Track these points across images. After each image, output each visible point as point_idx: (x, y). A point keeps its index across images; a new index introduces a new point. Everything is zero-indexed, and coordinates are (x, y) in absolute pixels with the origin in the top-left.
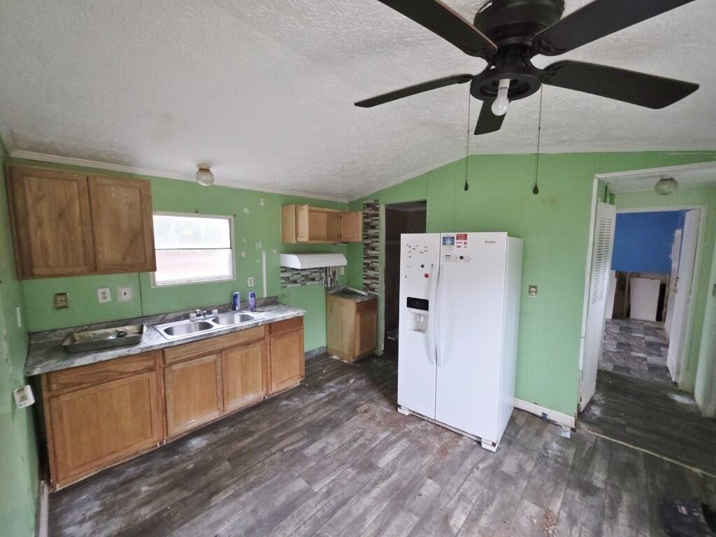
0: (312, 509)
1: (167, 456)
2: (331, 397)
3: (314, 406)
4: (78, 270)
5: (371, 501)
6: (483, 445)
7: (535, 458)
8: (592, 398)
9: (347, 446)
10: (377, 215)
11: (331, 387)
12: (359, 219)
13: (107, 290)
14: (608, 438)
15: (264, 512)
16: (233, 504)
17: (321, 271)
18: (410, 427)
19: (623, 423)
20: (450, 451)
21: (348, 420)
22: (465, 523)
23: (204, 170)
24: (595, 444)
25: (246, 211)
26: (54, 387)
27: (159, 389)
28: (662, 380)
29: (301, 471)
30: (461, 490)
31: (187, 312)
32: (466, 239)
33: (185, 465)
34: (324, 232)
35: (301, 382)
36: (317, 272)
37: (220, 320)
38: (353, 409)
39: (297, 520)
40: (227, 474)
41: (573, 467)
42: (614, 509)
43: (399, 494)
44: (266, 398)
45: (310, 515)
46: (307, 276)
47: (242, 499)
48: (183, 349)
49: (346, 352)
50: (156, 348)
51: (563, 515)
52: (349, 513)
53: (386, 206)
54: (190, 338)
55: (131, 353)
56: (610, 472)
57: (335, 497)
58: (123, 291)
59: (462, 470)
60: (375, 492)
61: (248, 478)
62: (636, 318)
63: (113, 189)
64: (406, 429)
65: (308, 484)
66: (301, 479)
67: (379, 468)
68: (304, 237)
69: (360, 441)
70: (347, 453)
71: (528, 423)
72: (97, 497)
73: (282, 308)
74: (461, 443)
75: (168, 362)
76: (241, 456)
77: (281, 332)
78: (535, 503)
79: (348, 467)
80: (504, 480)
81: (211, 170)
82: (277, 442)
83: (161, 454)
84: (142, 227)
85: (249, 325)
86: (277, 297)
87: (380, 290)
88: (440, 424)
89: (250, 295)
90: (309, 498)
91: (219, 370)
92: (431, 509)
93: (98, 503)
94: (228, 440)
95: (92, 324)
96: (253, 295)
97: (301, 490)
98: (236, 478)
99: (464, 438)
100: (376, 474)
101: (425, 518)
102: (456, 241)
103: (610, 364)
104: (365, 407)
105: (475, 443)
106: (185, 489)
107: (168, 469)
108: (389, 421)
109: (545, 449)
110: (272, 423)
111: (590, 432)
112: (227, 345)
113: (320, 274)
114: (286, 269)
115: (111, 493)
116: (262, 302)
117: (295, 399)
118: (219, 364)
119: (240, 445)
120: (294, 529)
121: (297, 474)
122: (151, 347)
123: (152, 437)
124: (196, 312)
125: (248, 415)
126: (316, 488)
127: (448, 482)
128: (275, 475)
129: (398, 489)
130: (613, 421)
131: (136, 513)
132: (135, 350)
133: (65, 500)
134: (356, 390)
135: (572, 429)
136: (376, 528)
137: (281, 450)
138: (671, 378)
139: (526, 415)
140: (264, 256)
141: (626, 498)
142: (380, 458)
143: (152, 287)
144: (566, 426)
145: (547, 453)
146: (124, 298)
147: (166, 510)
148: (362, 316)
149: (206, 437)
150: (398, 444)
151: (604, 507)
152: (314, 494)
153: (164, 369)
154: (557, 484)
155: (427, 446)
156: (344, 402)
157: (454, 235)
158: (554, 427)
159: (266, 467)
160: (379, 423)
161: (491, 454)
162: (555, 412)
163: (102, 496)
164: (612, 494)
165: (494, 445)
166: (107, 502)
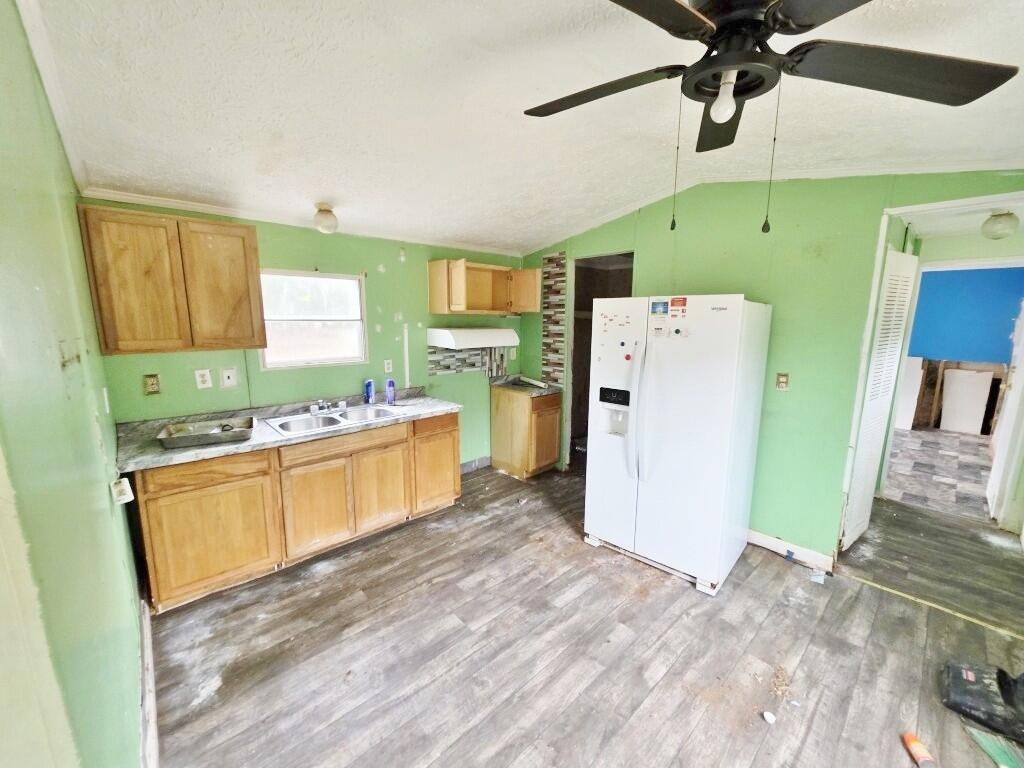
0: (468, 649)
1: (287, 581)
2: (495, 521)
3: (472, 530)
4: (171, 344)
5: (543, 644)
6: (699, 587)
7: (769, 605)
8: (864, 534)
9: (514, 580)
10: (563, 274)
11: (496, 508)
12: (535, 280)
13: (207, 372)
14: (879, 587)
15: (408, 650)
16: (369, 639)
17: (484, 353)
18: (600, 561)
19: (906, 568)
20: (652, 592)
21: (516, 549)
22: (665, 675)
23: (325, 211)
24: (859, 593)
25: (381, 269)
26: (151, 487)
27: (275, 499)
28: (975, 516)
29: (454, 607)
30: (663, 639)
31: (306, 404)
32: (685, 305)
33: (309, 592)
34: (487, 300)
35: (456, 500)
36: (478, 355)
37: (349, 415)
38: (524, 535)
39: (448, 660)
40: (360, 605)
41: (822, 619)
42: (873, 672)
43: (579, 639)
44: (410, 519)
45: (466, 656)
46: (464, 360)
47: (381, 633)
48: (304, 448)
49: (517, 464)
50: (269, 446)
51: (800, 674)
52: (514, 656)
53: (577, 261)
54: (312, 435)
55: (241, 451)
56: (874, 629)
57: (498, 639)
58: (226, 373)
59: (667, 615)
60: (549, 635)
61: (387, 610)
62: (950, 429)
63: (210, 238)
64: (594, 564)
65: (464, 621)
66: (453, 615)
67: (555, 607)
68: (460, 305)
69: (532, 575)
70: (514, 588)
71: (766, 563)
72: (207, 622)
73: (430, 402)
74: (668, 583)
75: (286, 464)
76: (377, 586)
77: (428, 433)
78: (763, 660)
79: (515, 605)
80: (722, 629)
81: (335, 211)
82: (422, 572)
83: (280, 579)
84: (248, 290)
85: (386, 422)
86: (423, 388)
87: (565, 381)
88: (642, 559)
89: (387, 383)
90: (464, 637)
91: (349, 478)
92: (621, 658)
93: (209, 628)
94: (361, 568)
95: (189, 416)
96: (392, 384)
97: (454, 628)
98: (372, 611)
99: (673, 577)
100: (551, 615)
101: (613, 667)
102: (670, 308)
103: (898, 491)
104: (541, 535)
105: (688, 585)
106: (310, 619)
107: (288, 596)
108: (572, 553)
109: (786, 596)
110: (418, 548)
111: (853, 577)
112: (358, 446)
113: (482, 358)
114: (435, 350)
115: (223, 619)
116: (403, 393)
117: (448, 522)
118: (349, 471)
119: (377, 573)
120: (445, 670)
121: (448, 610)
122: (263, 444)
123: (268, 557)
124: (318, 404)
125: (386, 539)
126: (473, 626)
127: (646, 628)
128: (421, 610)
129: (579, 633)
130: (890, 565)
131: (253, 643)
132: (244, 447)
133: (170, 624)
134: (530, 513)
135: (827, 573)
136: (549, 675)
137: (429, 581)
138: (988, 513)
139: (765, 552)
140: (406, 331)
141: (892, 660)
142: (557, 596)
143: (262, 370)
144: (819, 569)
145: (788, 601)
146: (228, 383)
147: (288, 640)
148: (539, 416)
149: (333, 562)
150: (583, 581)
151: (859, 668)
152: (471, 633)
153: (280, 473)
154: (797, 638)
155: (622, 585)
156: (512, 527)
157: (668, 299)
158: (802, 568)
159: (410, 600)
160: (558, 555)
161: (709, 598)
162: (805, 550)
163: (213, 622)
164: (873, 655)
165: (713, 586)
166: (219, 628)
